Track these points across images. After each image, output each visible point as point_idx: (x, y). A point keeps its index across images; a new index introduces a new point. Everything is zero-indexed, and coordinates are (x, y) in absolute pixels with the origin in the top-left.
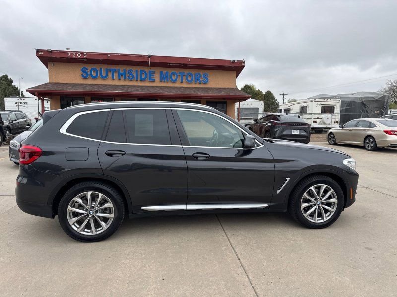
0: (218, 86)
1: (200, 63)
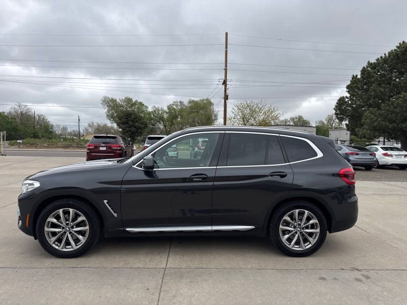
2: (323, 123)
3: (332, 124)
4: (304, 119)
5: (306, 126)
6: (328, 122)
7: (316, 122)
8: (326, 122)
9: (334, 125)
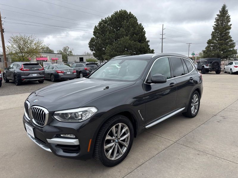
2: (61, 52)
3: (67, 52)
4: (50, 49)
5: (52, 53)
6: (64, 51)
7: (57, 51)
8: (63, 51)
9: (67, 53)
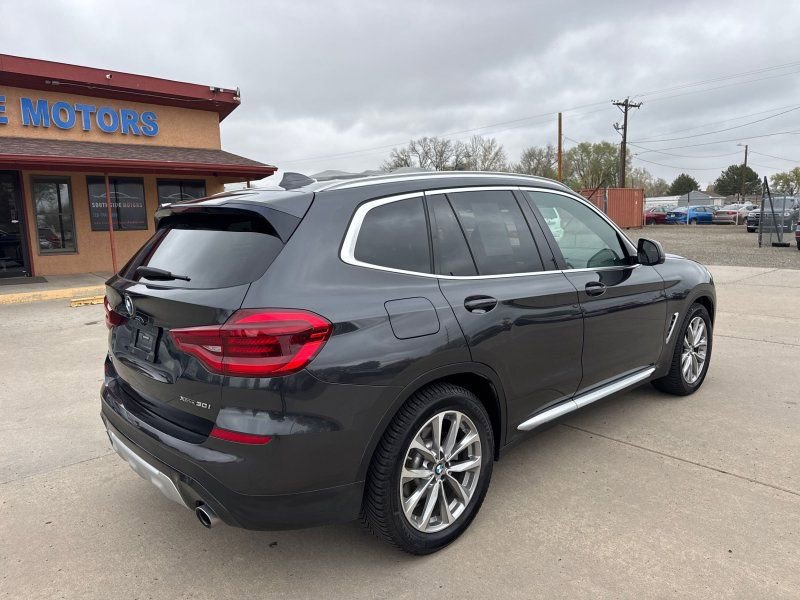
0: (181, 145)
1: (138, 87)
